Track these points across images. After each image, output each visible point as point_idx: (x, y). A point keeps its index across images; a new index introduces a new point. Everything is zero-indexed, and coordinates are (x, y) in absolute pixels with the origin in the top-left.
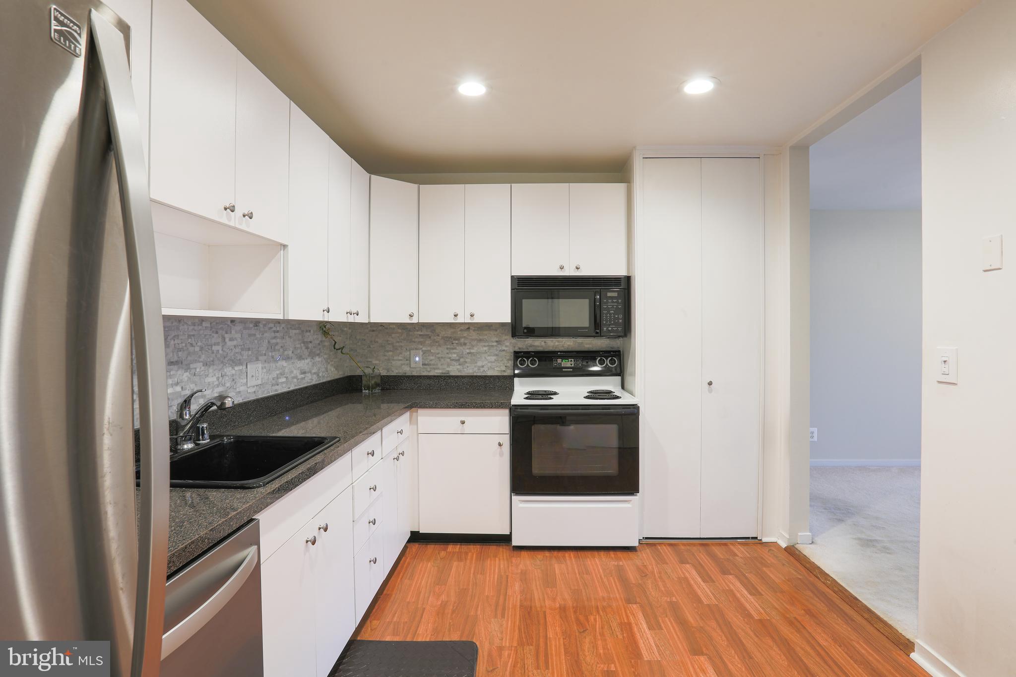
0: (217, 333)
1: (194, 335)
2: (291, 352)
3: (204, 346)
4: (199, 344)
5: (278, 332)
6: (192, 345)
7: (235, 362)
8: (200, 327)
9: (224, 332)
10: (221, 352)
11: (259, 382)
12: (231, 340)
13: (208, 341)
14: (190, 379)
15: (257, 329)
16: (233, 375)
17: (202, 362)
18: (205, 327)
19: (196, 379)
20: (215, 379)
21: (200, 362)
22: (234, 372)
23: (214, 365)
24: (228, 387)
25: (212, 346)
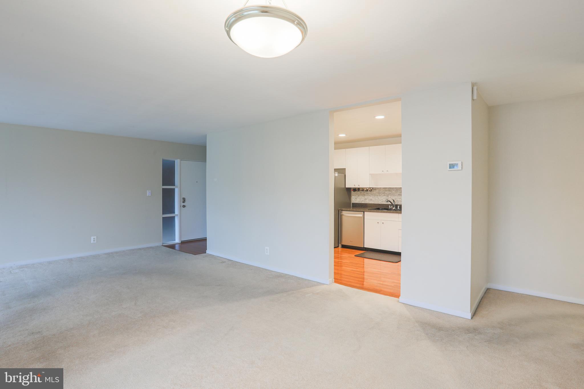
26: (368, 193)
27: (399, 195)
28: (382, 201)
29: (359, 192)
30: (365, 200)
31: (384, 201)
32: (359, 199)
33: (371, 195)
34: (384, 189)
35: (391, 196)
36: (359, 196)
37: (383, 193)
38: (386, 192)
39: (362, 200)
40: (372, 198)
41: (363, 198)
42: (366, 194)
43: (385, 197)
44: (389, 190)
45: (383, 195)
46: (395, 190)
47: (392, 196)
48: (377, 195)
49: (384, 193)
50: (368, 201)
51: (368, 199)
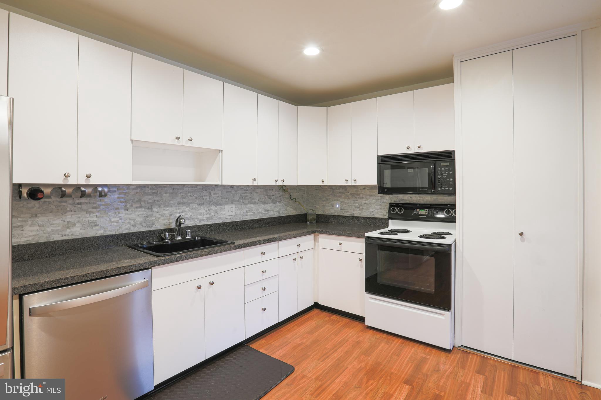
0: (206, 191)
1: (192, 192)
2: (257, 200)
3: (198, 197)
4: (195, 196)
5: (247, 190)
6: (191, 196)
7: (216, 204)
8: (196, 188)
9: (210, 191)
10: (208, 199)
11: (234, 214)
12: (214, 194)
13: (200, 194)
14: (190, 211)
15: (232, 189)
16: (216, 210)
17: (197, 203)
18: (199, 188)
19: (193, 211)
20: (204, 211)
21: (195, 203)
22: (217, 208)
23: (204, 205)
24: (213, 215)
25: (203, 197)
27: (179, 203)
28: (132, 222)
30: (68, 227)
31: (141, 224)
33: (90, 210)
34: (138, 190)
35: (160, 207)
37: (137, 202)
38: (145, 198)
39: (49, 230)
40: (95, 219)
43: (141, 212)
44: (154, 193)
45: (137, 207)
46: (171, 191)
47: (162, 206)
48: (116, 206)
49: (139, 201)
50: (78, 229)
51: (77, 225)
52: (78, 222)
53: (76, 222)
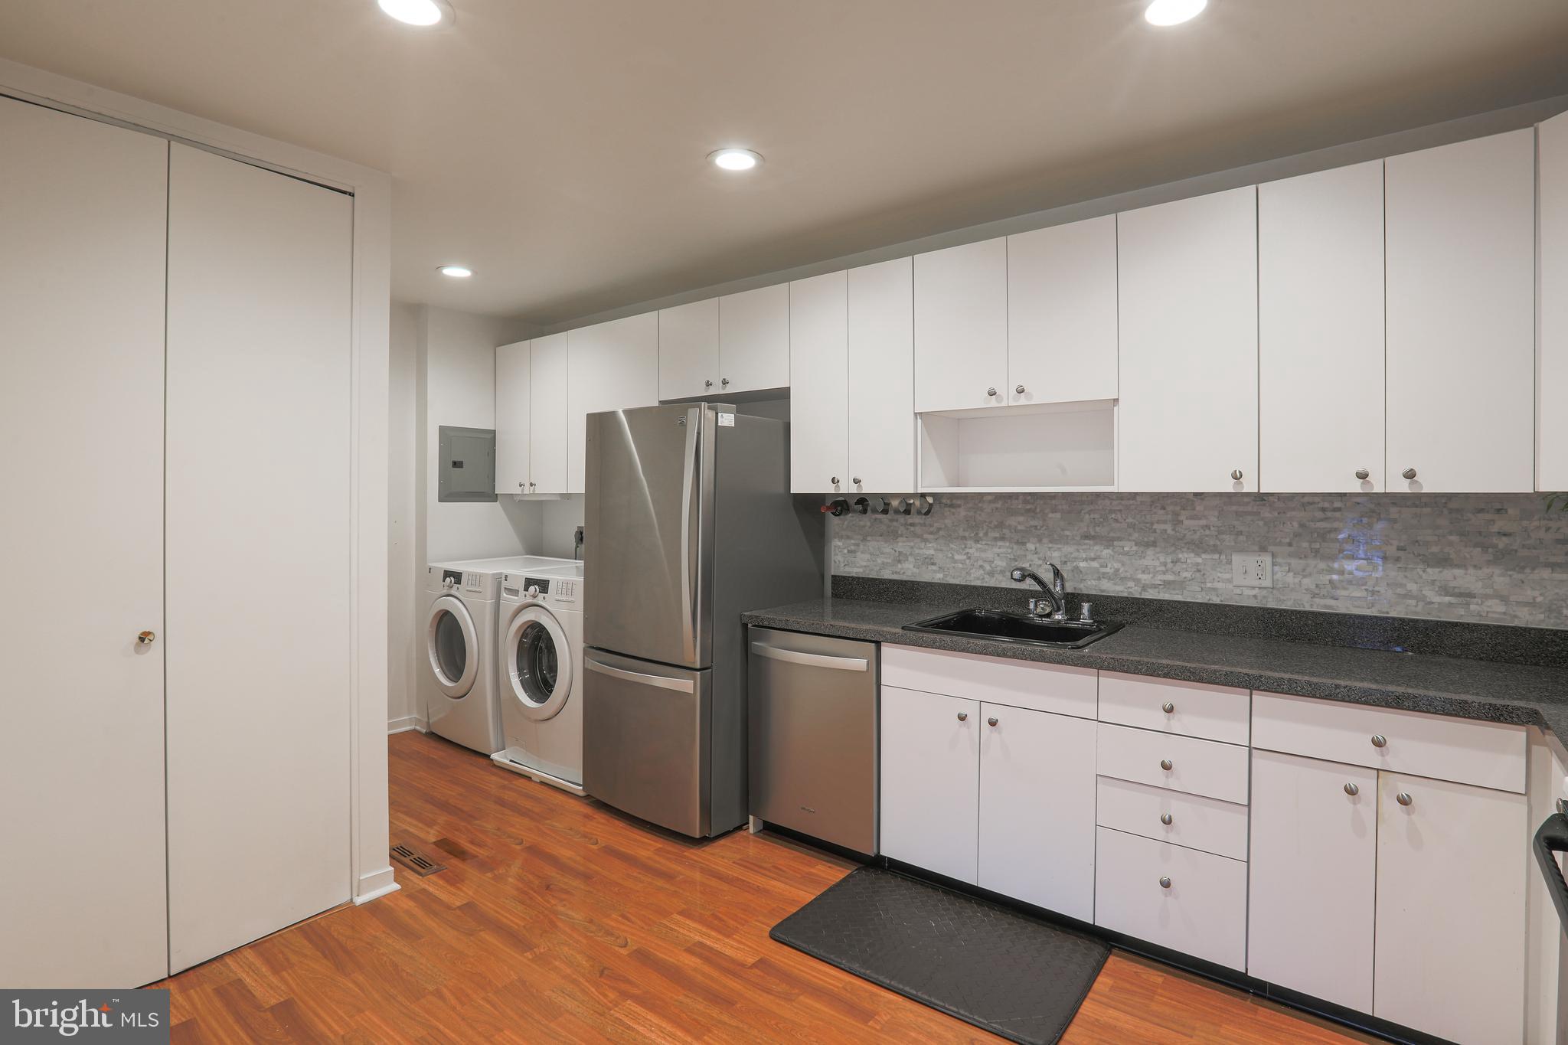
0: (1163, 508)
1: (1120, 511)
3: (1137, 523)
4: (1130, 520)
5: (1339, 509)
6: (1116, 521)
7: (1198, 547)
8: (1131, 502)
9: (1178, 508)
10: (1170, 531)
11: (1268, 583)
12: (1192, 518)
13: (1146, 518)
14: (1113, 557)
15: (1264, 505)
16: (1198, 564)
17: (1134, 541)
18: (1141, 502)
19: (1125, 559)
20: (1157, 563)
21: (1130, 540)
22: (1199, 560)
23: (1156, 546)
24: (1185, 578)
25: (1152, 524)
26: (912, 525)
27: (1086, 537)
28: (988, 568)
29: (865, 521)
30: (899, 561)
31: (1002, 572)
32: (867, 556)
33: (926, 536)
34: (999, 505)
35: (1040, 541)
36: (864, 540)
37: (996, 527)
38: (1012, 521)
39: (879, 561)
40: (932, 552)
41: (888, 550)
42: (901, 530)
43: (1003, 548)
44: (1028, 511)
45: (996, 539)
46: (1066, 507)
47: (1045, 540)
48: (961, 533)
49: (1001, 525)
50: (911, 566)
51: (911, 559)
52: (911, 554)
53: (908, 553)
